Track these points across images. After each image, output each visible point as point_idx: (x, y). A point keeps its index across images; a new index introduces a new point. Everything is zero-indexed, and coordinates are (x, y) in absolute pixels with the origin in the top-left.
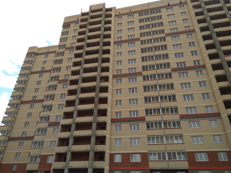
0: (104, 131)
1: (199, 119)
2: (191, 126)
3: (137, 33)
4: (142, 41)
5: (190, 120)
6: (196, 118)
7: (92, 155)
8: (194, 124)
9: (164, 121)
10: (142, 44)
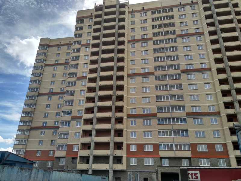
0: (121, 125)
1: (202, 116)
2: (195, 122)
3: (149, 33)
4: (154, 41)
5: (195, 117)
6: (200, 116)
7: (112, 145)
8: (198, 121)
9: (172, 117)
10: (154, 44)
